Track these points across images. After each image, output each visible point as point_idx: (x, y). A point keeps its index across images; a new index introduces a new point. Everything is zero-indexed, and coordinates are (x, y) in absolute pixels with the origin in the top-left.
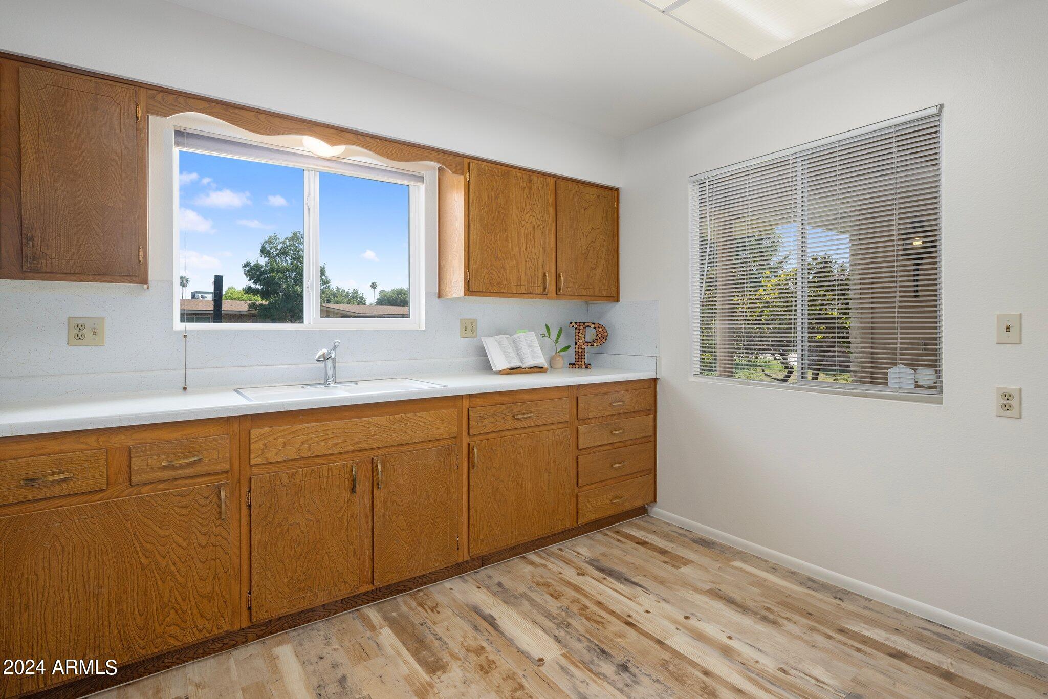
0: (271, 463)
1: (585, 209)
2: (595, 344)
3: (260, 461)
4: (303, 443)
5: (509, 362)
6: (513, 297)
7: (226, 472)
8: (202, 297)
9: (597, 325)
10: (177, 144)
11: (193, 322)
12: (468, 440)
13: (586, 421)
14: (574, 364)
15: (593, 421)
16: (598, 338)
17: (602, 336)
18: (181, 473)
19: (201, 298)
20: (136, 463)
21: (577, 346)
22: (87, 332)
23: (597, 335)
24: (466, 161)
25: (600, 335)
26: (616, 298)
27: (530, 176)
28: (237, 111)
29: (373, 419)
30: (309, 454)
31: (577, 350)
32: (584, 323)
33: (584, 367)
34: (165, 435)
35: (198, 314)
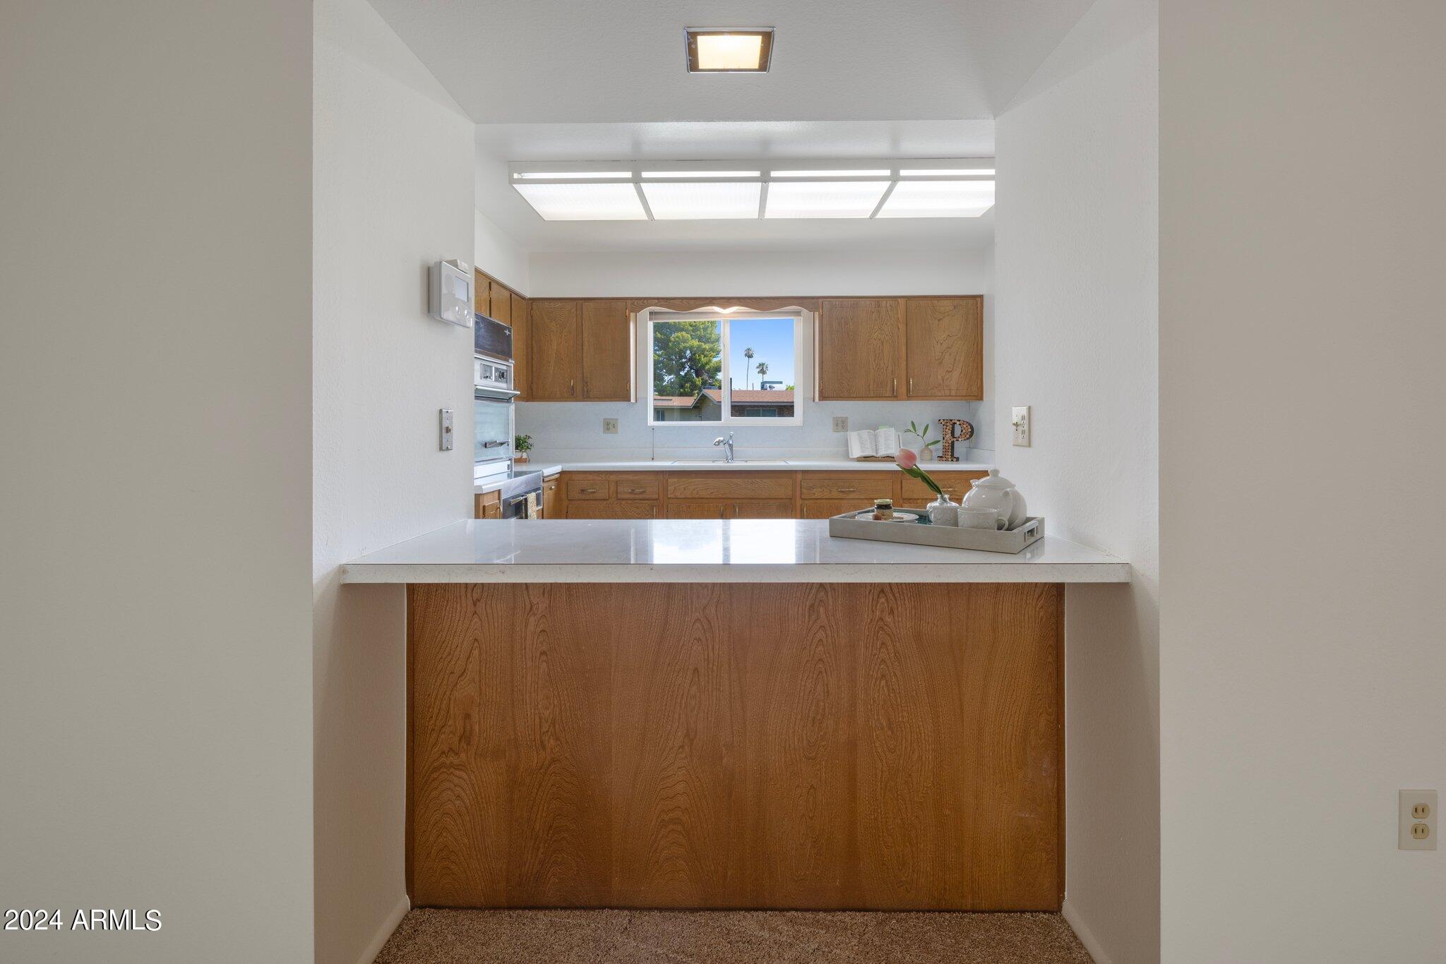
0: (678, 498)
1: (939, 320)
2: (960, 439)
3: (672, 496)
4: (694, 490)
5: (863, 452)
6: (863, 400)
7: (657, 500)
8: (770, 387)
9: (962, 422)
10: (650, 319)
11: (759, 416)
12: (801, 502)
13: (911, 501)
14: (941, 457)
15: (918, 501)
16: (962, 433)
17: (971, 432)
18: (637, 496)
19: (769, 389)
20: (620, 489)
21: (944, 441)
22: (611, 426)
23: (962, 431)
24: (820, 300)
25: (964, 431)
26: (981, 398)
27: (878, 302)
28: (672, 301)
29: (734, 480)
30: (697, 496)
31: (944, 444)
32: (951, 420)
33: (950, 459)
34: (631, 477)
35: (764, 406)
